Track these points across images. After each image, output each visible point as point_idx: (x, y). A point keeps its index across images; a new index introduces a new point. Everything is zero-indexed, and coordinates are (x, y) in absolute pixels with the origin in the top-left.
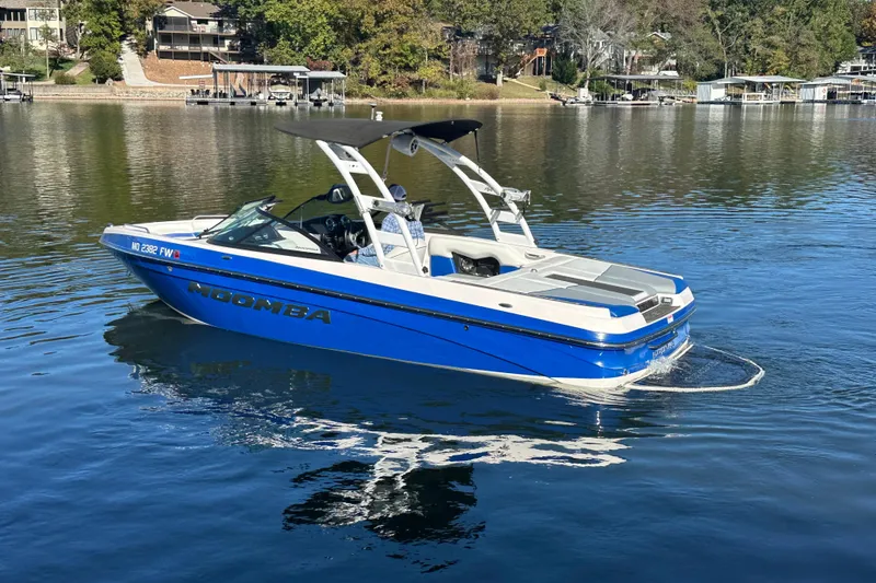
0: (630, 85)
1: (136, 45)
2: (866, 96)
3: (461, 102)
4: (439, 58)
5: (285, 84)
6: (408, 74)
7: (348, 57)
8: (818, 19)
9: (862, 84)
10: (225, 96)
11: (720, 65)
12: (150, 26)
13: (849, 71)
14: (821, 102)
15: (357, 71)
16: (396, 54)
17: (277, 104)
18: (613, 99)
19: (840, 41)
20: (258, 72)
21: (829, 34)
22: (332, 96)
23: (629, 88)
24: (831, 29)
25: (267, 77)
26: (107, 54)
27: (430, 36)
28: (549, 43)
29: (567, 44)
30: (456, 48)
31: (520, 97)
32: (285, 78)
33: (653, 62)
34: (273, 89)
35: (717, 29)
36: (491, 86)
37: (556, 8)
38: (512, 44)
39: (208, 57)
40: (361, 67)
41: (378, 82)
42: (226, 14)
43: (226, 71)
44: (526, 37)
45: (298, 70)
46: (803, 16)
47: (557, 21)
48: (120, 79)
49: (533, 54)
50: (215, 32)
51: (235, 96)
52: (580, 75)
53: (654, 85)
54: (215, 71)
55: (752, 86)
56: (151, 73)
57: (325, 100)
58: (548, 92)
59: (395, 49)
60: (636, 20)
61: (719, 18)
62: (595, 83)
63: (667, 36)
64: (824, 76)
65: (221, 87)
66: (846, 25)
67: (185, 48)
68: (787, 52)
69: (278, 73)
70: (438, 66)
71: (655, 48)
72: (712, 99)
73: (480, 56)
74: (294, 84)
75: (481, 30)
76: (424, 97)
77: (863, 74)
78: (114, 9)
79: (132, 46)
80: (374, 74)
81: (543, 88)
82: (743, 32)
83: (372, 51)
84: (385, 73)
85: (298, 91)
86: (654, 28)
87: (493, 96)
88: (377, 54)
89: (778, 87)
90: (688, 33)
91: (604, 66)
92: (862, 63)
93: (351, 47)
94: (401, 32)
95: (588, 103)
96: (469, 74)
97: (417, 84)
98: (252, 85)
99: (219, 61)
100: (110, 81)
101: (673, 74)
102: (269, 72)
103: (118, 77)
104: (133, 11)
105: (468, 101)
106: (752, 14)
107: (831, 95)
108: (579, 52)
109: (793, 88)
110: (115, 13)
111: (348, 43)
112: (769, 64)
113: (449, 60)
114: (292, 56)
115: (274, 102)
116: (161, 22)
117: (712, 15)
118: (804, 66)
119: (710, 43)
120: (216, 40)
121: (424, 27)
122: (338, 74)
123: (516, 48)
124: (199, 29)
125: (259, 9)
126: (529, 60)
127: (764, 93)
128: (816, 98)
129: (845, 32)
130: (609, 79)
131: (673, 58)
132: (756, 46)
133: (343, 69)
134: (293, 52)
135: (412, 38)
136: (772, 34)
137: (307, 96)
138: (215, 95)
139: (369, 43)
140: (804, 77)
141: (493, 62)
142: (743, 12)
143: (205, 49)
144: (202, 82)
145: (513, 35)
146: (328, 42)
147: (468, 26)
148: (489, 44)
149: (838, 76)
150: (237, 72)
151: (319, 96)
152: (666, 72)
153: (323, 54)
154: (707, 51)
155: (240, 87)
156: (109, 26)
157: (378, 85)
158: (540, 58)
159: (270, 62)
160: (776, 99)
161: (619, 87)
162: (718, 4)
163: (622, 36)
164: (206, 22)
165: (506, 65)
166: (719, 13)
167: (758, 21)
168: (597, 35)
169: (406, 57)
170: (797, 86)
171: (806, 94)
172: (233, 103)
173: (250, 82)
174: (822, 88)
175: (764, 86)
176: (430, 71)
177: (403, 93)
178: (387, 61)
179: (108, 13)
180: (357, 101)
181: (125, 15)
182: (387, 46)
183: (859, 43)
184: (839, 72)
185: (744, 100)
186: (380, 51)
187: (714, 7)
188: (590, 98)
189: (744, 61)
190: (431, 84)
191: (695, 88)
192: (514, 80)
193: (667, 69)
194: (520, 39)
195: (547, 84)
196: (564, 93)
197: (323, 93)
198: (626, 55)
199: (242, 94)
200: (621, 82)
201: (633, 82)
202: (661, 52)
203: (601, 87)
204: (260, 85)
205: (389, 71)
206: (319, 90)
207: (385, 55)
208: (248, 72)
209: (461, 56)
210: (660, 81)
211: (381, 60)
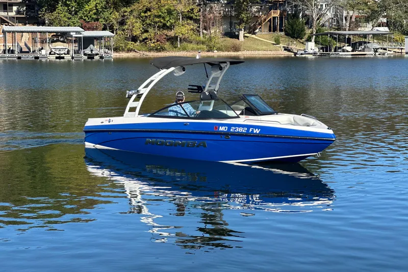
0: (349, 39)
3: (210, 54)
4: (191, 18)
5: (63, 42)
6: (165, 32)
7: (116, 19)
10: (13, 52)
15: (123, 30)
16: (156, 16)
17: (57, 58)
18: (335, 51)
20: (40, 32)
22: (102, 51)
23: (349, 41)
25: (48, 36)
28: (282, 5)
29: (296, 6)
30: (205, 10)
31: (259, 50)
32: (63, 37)
33: (367, 20)
34: (53, 46)
36: (234, 41)
38: (251, 7)
40: (126, 27)
41: (141, 39)
43: (14, 32)
45: (74, 30)
49: (268, 14)
52: (308, 32)
53: (369, 39)
54: (4, 32)
57: (97, 54)
58: (281, 45)
59: (154, 12)
62: (321, 38)
65: (9, 45)
69: (57, 32)
71: (369, 9)
73: (225, 17)
74: (70, 41)
76: (179, 50)
80: (137, 32)
81: (277, 42)
83: (135, 14)
84: (147, 31)
85: (73, 47)
87: (236, 49)
88: (139, 17)
91: (327, 24)
93: (118, 11)
95: (315, 54)
96: (216, 32)
97: (173, 40)
98: (35, 42)
99: (7, 24)
101: (384, 29)
102: (49, 32)
105: (216, 54)
108: (307, 12)
111: (116, 7)
113: (199, 20)
114: (69, 19)
115: (54, 56)
120: (5, 6)
122: (107, 33)
123: (254, 9)
126: (265, 20)
130: (331, 35)
131: (384, 17)
133: (112, 29)
134: (70, 16)
137: (82, 52)
138: (4, 52)
139: (133, 7)
141: (236, 21)
146: (99, 7)
148: (232, 7)
150: (22, 32)
151: (92, 51)
152: (378, 28)
153: (95, 17)
155: (26, 45)
157: (141, 42)
158: (274, 18)
159: (50, 24)
161: (340, 41)
165: (246, 23)
169: (163, 18)
172: (19, 58)
173: (34, 41)
176: (183, 29)
177: (162, 48)
178: (148, 21)
180: (124, 55)
182: (148, 10)
186: (142, 14)
188: (317, 50)
190: (185, 40)
191: (403, 41)
192: (254, 36)
193: (379, 26)
194: (257, 3)
195: (281, 39)
196: (296, 46)
197: (95, 49)
198: (345, 14)
199: (27, 50)
200: (341, 37)
201: (351, 37)
202: (374, 12)
203: (325, 41)
204: (42, 42)
205: (149, 30)
206: (91, 46)
207: (146, 16)
208: (32, 32)
209: (209, 16)
210: (374, 35)
211: (143, 21)
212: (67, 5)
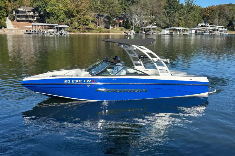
0: (144, 29)
1: (11, 18)
2: (205, 32)
3: (100, 34)
4: (94, 22)
5: (52, 29)
6: (86, 26)
7: (69, 22)
8: (192, 13)
9: (204, 29)
10: (35, 32)
11: (167, 24)
12: (14, 13)
13: (200, 26)
14: (193, 34)
15: (72, 25)
16: (82, 21)
17: (50, 34)
18: (140, 33)
19: (198, 18)
20: (44, 25)
21: (195, 16)
22: (65, 32)
24: (196, 15)
25: (47, 27)
26: (2, 20)
27: (92, 16)
28: (123, 18)
29: (128, 19)
30: (99, 19)
31: (116, 33)
32: (52, 27)
33: (150, 23)
34: (49, 30)
35: (167, 15)
36: (108, 29)
37: (125, 9)
38: (113, 18)
39: (31, 21)
40: (73, 24)
41: (78, 28)
42: (36, 10)
43: (36, 25)
44: (117, 17)
45: (56, 25)
46: (188, 12)
47: (125, 13)
48: (6, 27)
49: (119, 21)
50: (33, 15)
51: (38, 32)
52: (132, 27)
53: (151, 30)
54: (32, 25)
55: (176, 30)
56: (15, 26)
57: (63, 33)
58: (123, 31)
59: (82, 19)
60: (145, 13)
61: (168, 12)
62: (135, 29)
63: (154, 17)
64: (194, 27)
65: (34, 30)
66: (200, 14)
67: (24, 19)
68: (184, 21)
69: (50, 26)
70: (94, 24)
72: (166, 33)
73: (105, 22)
74: (55, 29)
75: (105, 15)
76: (90, 32)
77: (204, 27)
78: (4, 8)
79: (9, 18)
80: (76, 26)
81: (122, 30)
82: (173, 16)
83: (76, 20)
84: (79, 26)
85: (56, 30)
86: (150, 15)
87: (109, 32)
88: (77, 21)
89: (182, 30)
90: (159, 16)
91: (138, 24)
92: (204, 24)
94: (84, 15)
95: (134, 34)
96: (102, 26)
97: (88, 29)
98: (43, 29)
99: (34, 23)
100: (3, 28)
101: (155, 27)
102: (47, 25)
103: (5, 27)
104: (10, 9)
105: (102, 34)
106: (176, 11)
107: (196, 32)
108: (131, 21)
109: (186, 31)
110: (4, 9)
111: (69, 18)
112: (180, 24)
113: (97, 22)
114: (54, 21)
115: (49, 34)
116: (17, 12)
117: (165, 11)
118: (189, 25)
119: (165, 19)
120: (33, 17)
121: (90, 14)
122: (66, 26)
123: (114, 19)
124: (28, 14)
125: (45, 9)
126: (118, 23)
127: (179, 32)
128: (192, 33)
129: (199, 16)
130: (139, 28)
131: (156, 22)
132: (177, 20)
133: (68, 25)
134: (54, 20)
135: (87, 17)
136: (181, 16)
137: (58, 32)
138: (33, 32)
139: (75, 18)
140: (189, 27)
141: (109, 23)
142: (173, 11)
143: (30, 19)
144: (29, 28)
145: (114, 16)
146: (64, 18)
147: (102, 14)
148: (107, 19)
149: (198, 27)
150: (38, 25)
151: (61, 32)
152: (154, 26)
154: (164, 21)
155: (40, 29)
156: (3, 13)
157: (78, 29)
158: (121, 22)
159: (48, 23)
160: (182, 33)
161: (141, 30)
162: (167, 9)
163: (142, 17)
164: (30, 12)
165: (112, 24)
166: (167, 11)
167: (177, 13)
168: (136, 17)
169: (85, 22)
170: (187, 30)
171: (189, 32)
172: (38, 34)
174: (193, 30)
175: (179, 30)
176: (92, 25)
177: (84, 31)
178: (80, 23)
179: (3, 9)
180: (72, 33)
181: (7, 10)
182: (80, 19)
183: (203, 19)
184: (198, 26)
185: (174, 34)
186: (78, 20)
187: (166, 9)
188: (134, 33)
189: (174, 23)
190: (92, 29)
191: (161, 30)
192: (114, 28)
193: (154, 25)
195: (123, 29)
196: (127, 31)
197: (63, 31)
198: (143, 22)
199: (40, 31)
200: (142, 29)
201: (145, 29)
202: (152, 21)
203: (137, 30)
204: (45, 29)
205: (81, 25)
206: (61, 30)
207: (79, 21)
208: (42, 25)
209: (100, 21)
210: (152, 28)
211: (78, 22)
212: (54, 17)
